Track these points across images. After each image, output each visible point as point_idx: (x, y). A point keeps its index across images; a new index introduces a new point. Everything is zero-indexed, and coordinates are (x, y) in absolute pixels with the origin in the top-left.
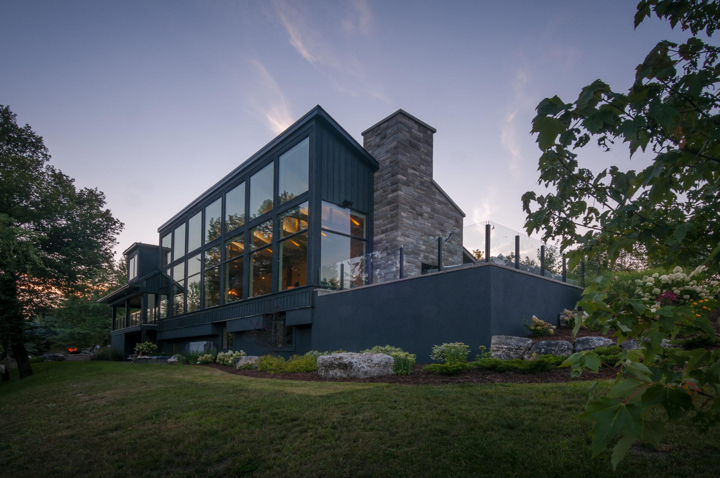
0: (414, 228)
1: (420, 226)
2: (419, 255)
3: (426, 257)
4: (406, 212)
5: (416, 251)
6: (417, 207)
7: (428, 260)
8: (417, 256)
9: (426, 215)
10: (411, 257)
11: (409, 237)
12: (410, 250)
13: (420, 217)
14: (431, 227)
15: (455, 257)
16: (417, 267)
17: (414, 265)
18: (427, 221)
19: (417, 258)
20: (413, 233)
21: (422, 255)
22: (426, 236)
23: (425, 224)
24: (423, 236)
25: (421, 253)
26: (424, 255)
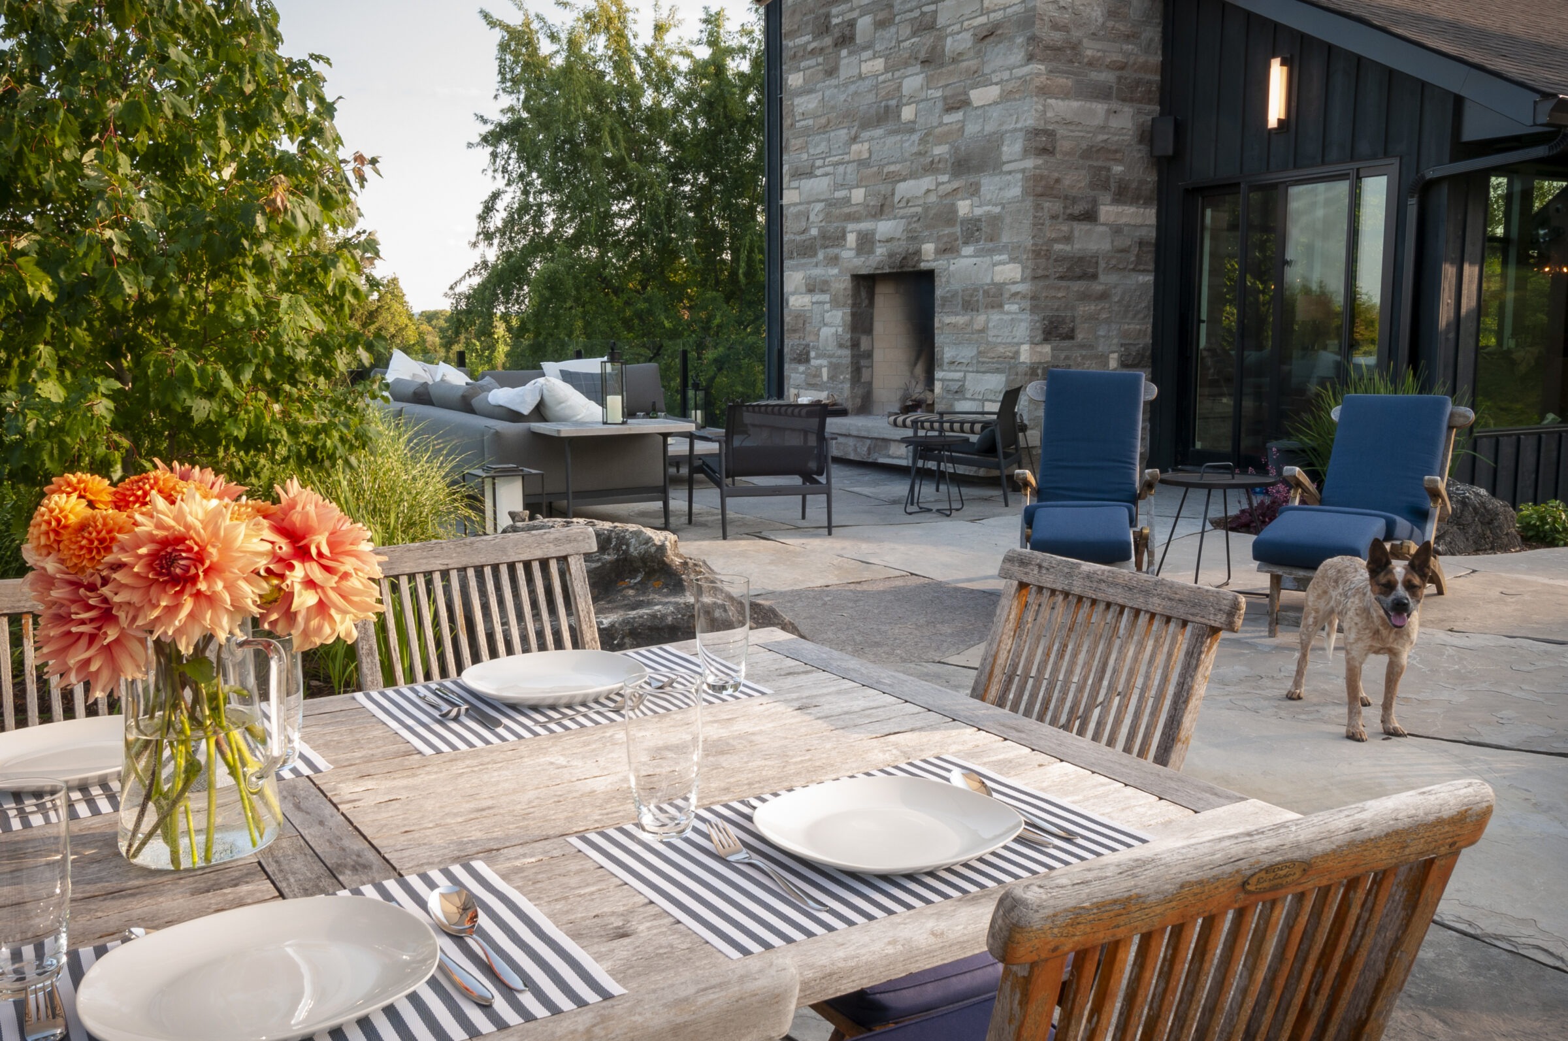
0: (823, 120)
1: (842, 97)
2: (843, 237)
3: (866, 242)
4: (802, 65)
5: (831, 228)
6: (834, 11)
7: (871, 252)
8: (836, 250)
9: (864, 24)
10: (816, 265)
11: (810, 174)
12: (814, 232)
13: (844, 52)
14: (886, 71)
15: (989, 185)
16: (835, 303)
17: (826, 297)
18: (869, 53)
19: (834, 260)
20: (823, 147)
21: (851, 239)
22: (865, 135)
23: (861, 77)
24: (854, 139)
25: (850, 226)
26: (859, 233)
